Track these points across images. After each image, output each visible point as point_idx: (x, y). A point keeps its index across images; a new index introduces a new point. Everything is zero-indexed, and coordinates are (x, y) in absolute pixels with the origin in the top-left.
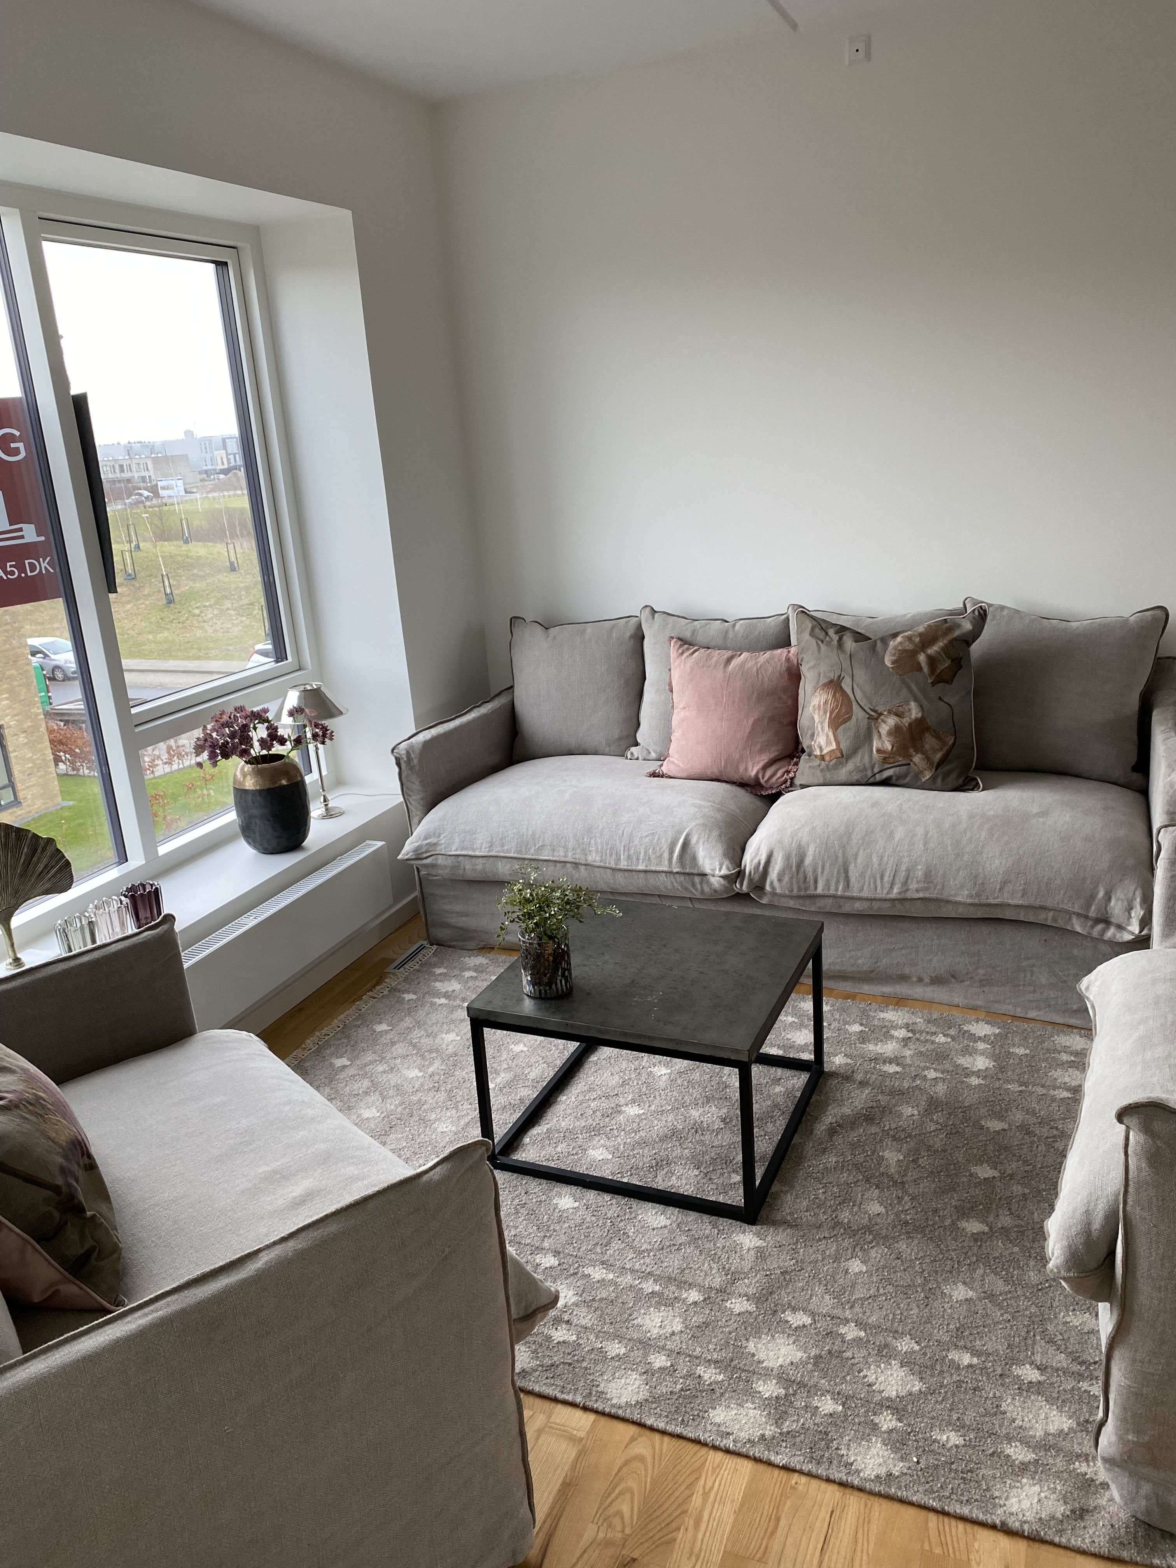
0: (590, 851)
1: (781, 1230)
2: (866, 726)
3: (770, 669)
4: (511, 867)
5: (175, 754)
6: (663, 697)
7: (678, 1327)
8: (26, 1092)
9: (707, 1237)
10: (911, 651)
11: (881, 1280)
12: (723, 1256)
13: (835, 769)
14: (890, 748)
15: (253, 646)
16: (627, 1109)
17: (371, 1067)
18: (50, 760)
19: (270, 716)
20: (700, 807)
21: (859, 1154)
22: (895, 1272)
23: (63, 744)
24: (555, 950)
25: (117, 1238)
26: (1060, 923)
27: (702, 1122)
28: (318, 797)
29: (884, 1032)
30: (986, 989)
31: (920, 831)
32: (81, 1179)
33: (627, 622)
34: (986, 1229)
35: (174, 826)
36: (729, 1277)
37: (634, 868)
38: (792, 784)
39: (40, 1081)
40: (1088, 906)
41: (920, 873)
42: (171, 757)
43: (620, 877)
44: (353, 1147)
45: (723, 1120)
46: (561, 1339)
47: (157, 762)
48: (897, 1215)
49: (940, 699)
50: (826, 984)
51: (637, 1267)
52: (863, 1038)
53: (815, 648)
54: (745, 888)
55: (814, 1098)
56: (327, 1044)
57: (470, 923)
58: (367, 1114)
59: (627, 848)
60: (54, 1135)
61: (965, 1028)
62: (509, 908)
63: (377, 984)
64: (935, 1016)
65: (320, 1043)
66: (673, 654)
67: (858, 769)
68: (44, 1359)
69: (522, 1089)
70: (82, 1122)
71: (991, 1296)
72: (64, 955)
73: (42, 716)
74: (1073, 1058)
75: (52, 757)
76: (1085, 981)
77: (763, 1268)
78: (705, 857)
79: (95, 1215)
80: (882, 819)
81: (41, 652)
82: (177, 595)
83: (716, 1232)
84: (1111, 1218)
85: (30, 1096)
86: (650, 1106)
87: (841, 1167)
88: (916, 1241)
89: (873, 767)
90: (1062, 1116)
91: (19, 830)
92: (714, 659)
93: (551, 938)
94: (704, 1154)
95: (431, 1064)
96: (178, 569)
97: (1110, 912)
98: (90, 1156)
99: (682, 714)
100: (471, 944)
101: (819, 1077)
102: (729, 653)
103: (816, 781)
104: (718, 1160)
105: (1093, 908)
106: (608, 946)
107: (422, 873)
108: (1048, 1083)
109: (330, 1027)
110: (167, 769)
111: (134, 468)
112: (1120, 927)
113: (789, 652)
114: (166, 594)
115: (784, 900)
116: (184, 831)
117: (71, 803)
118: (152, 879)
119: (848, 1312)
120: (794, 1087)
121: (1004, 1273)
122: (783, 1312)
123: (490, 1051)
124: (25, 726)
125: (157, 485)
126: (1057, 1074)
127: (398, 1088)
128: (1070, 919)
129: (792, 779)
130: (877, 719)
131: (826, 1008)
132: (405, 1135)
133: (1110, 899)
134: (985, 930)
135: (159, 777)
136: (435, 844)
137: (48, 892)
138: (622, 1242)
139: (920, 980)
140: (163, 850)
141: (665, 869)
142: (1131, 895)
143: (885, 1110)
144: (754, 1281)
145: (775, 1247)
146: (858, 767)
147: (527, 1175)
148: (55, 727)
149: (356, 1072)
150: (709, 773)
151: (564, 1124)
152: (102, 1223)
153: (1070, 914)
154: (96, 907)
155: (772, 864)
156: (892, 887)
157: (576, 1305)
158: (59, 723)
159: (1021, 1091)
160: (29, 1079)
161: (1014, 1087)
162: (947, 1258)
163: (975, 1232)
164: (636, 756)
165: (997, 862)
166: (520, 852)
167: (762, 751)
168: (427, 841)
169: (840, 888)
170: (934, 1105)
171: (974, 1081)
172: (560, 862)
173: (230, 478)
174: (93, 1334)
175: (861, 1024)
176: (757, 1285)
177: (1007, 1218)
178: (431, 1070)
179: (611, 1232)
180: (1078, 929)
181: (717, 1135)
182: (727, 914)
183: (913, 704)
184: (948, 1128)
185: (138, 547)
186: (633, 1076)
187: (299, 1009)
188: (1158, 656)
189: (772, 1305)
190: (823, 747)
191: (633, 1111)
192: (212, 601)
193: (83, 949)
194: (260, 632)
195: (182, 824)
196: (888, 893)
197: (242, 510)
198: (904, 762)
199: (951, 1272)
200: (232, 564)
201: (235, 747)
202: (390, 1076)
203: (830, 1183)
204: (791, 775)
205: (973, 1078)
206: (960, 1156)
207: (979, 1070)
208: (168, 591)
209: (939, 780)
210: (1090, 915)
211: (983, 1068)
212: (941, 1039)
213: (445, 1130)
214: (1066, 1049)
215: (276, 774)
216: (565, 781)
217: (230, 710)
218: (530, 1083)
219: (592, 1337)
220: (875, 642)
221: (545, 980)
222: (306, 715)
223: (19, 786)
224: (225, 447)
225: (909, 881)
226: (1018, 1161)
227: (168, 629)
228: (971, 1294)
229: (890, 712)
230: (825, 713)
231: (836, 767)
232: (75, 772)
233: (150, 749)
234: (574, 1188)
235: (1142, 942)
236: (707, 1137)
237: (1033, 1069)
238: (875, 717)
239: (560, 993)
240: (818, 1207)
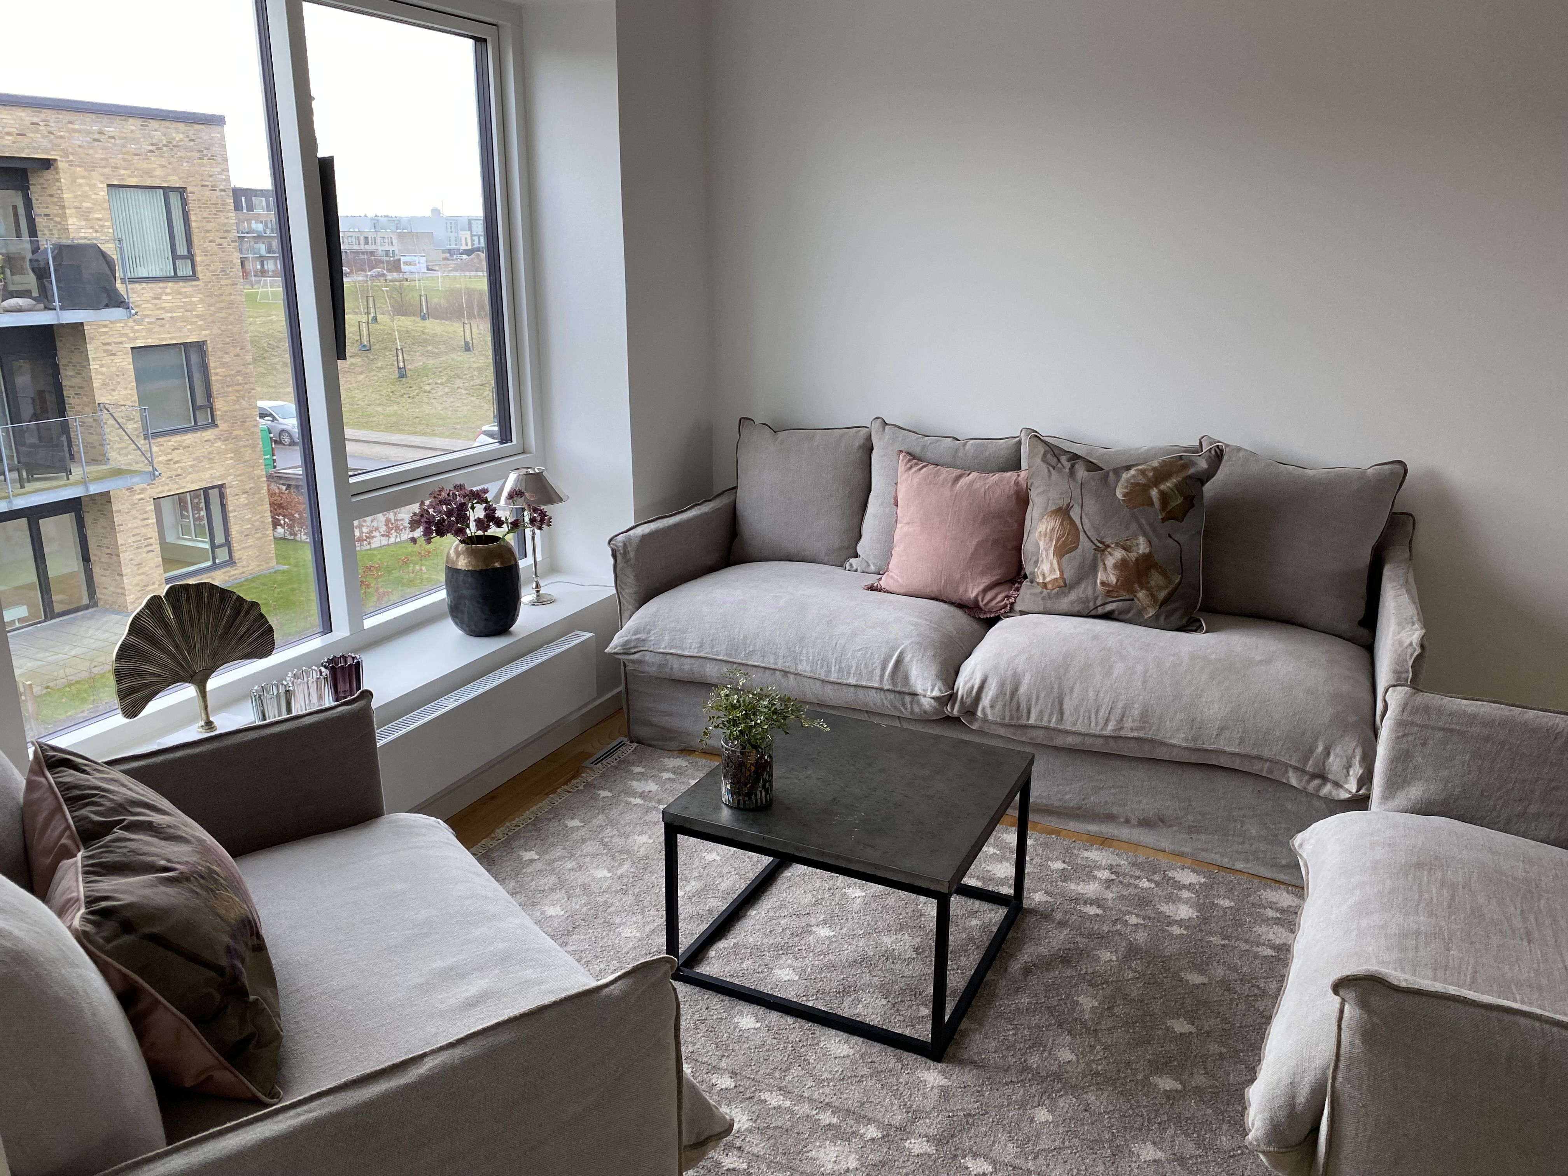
0: (801, 661)
1: (966, 1070)
2: (1091, 557)
3: (999, 491)
4: (719, 670)
5: (392, 527)
6: (887, 511)
7: (853, 1164)
8: (199, 864)
9: (890, 1071)
10: (1144, 485)
11: (1067, 1132)
12: (905, 1093)
13: (1057, 598)
14: (1114, 581)
15: (480, 427)
16: (817, 929)
17: (560, 863)
18: (268, 523)
19: (490, 496)
20: (916, 624)
21: (1053, 997)
22: (1083, 1124)
23: (283, 508)
24: (757, 760)
25: (279, 1025)
26: (1276, 775)
27: (894, 950)
28: (531, 582)
29: (1087, 872)
30: (1194, 836)
31: (1140, 669)
32: (247, 959)
33: (857, 432)
34: (1180, 1087)
35: (385, 599)
36: (910, 1115)
37: (844, 681)
38: (1012, 610)
39: (216, 853)
40: (1306, 760)
41: (1136, 712)
42: (389, 530)
43: (829, 689)
44: (533, 949)
45: (916, 950)
46: (731, 1166)
47: (374, 534)
48: (1088, 1064)
49: (1170, 536)
50: (1032, 817)
51: (816, 1096)
52: (1065, 876)
53: (1047, 474)
54: (956, 712)
55: (1011, 934)
56: (517, 835)
57: (674, 723)
58: (551, 911)
59: (839, 661)
60: (224, 912)
61: (1170, 875)
62: (714, 712)
63: (573, 777)
64: (1140, 860)
65: (510, 834)
66: (901, 467)
67: (1080, 601)
68: (186, 1155)
69: (712, 900)
70: (254, 899)
71: (1181, 1160)
72: (258, 723)
73: (265, 479)
74: (1278, 915)
75: (270, 520)
76: (1299, 838)
77: (946, 1109)
78: (918, 676)
79: (257, 999)
80: (1102, 653)
81: (271, 415)
82: (410, 370)
83: (900, 1066)
84: (1318, 1092)
85: (203, 869)
86: (841, 929)
87: (1031, 1010)
88: (1106, 1094)
89: (1096, 599)
90: (1265, 974)
91: (223, 592)
92: (942, 477)
93: (755, 747)
94: (894, 982)
95: (621, 865)
96: (413, 344)
97: (1327, 768)
98: (259, 936)
99: (905, 529)
100: (674, 745)
101: (1017, 915)
102: (958, 472)
103: (1036, 609)
104: (908, 991)
105: (1311, 762)
106: (812, 760)
107: (628, 668)
108: (1251, 939)
109: (521, 818)
110: (384, 541)
111: (378, 241)
112: (1337, 785)
113: (1019, 476)
114: (399, 368)
115: (994, 727)
116: (394, 605)
117: (286, 567)
118: (355, 652)
119: (1030, 1164)
120: (991, 921)
121: (1195, 1135)
122: (964, 1157)
123: (682, 858)
124: (247, 487)
125: (399, 260)
126: (1261, 930)
127: (585, 887)
128: (1286, 772)
129: (1012, 604)
130: (1103, 551)
131: (1029, 842)
132: (588, 936)
133: (1328, 754)
134: (1197, 775)
135: (375, 549)
136: (644, 640)
137: (247, 656)
138: (802, 1069)
139: (1127, 821)
140: (369, 623)
141: (876, 685)
142: (1350, 752)
143: (1082, 953)
144: (935, 1122)
145: (960, 1087)
146: (1081, 598)
147: (709, 989)
148: (277, 491)
149: (544, 867)
150: (928, 590)
151: (751, 939)
152: (264, 1009)
153: (1286, 766)
154: (295, 676)
155: (985, 690)
156: (1106, 724)
157: (749, 1131)
158: (281, 486)
159: (1223, 945)
160: (204, 850)
161: (1216, 940)
162: (1137, 1114)
163: (1168, 1089)
164: (855, 568)
165: (1216, 706)
166: (730, 655)
167: (983, 573)
168: (637, 637)
169: (1054, 720)
170: (1133, 951)
171: (1176, 930)
172: (770, 669)
173: (472, 259)
174: (240, 1131)
175: (1064, 862)
176: (939, 1126)
177: (1202, 1077)
178: (620, 871)
179: (791, 1057)
180: (1294, 782)
181: (908, 964)
182: (937, 737)
183: (1141, 539)
184: (1147, 977)
185: (375, 319)
186: (827, 895)
187: (491, 797)
188: (1393, 511)
189: (953, 1149)
190: (1047, 575)
191: (824, 932)
192: (445, 379)
193: (277, 719)
194: (488, 414)
195: (394, 598)
196: (1102, 730)
197: (481, 292)
198: (1127, 597)
199: (1140, 1130)
200: (467, 343)
201: (450, 526)
202: (577, 874)
203: (1022, 1025)
204: (1012, 600)
205: (1175, 927)
206: (1157, 1007)
207: (1182, 920)
208: (401, 365)
209: (1162, 618)
210: (1307, 769)
211: (1186, 918)
212: (1144, 884)
213: (629, 935)
214: (1272, 905)
215: (489, 556)
216: (781, 587)
217: (449, 487)
218: (720, 894)
219: (763, 1167)
220: (1108, 473)
221: (745, 790)
222: (526, 499)
223: (235, 546)
224: (470, 229)
225: (1125, 719)
226: (1217, 1018)
227: (398, 403)
228: (1160, 1155)
229: (1117, 544)
230: (1051, 540)
231: (1058, 596)
232: (292, 537)
233: (369, 519)
234: (757, 1008)
235: (1360, 802)
236: (898, 966)
237: (1238, 923)
238: (1102, 549)
239: (759, 804)
240: (1007, 1049)
